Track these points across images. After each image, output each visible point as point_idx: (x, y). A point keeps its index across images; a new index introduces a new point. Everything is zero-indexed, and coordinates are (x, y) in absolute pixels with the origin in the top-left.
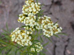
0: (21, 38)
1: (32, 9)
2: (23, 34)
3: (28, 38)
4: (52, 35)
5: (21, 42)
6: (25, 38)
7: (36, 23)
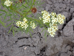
0: (46, 17)
1: (61, 20)
2: (48, 18)
3: (47, 21)
4: (49, 32)
5: (44, 17)
6: (47, 19)
7: (53, 23)
